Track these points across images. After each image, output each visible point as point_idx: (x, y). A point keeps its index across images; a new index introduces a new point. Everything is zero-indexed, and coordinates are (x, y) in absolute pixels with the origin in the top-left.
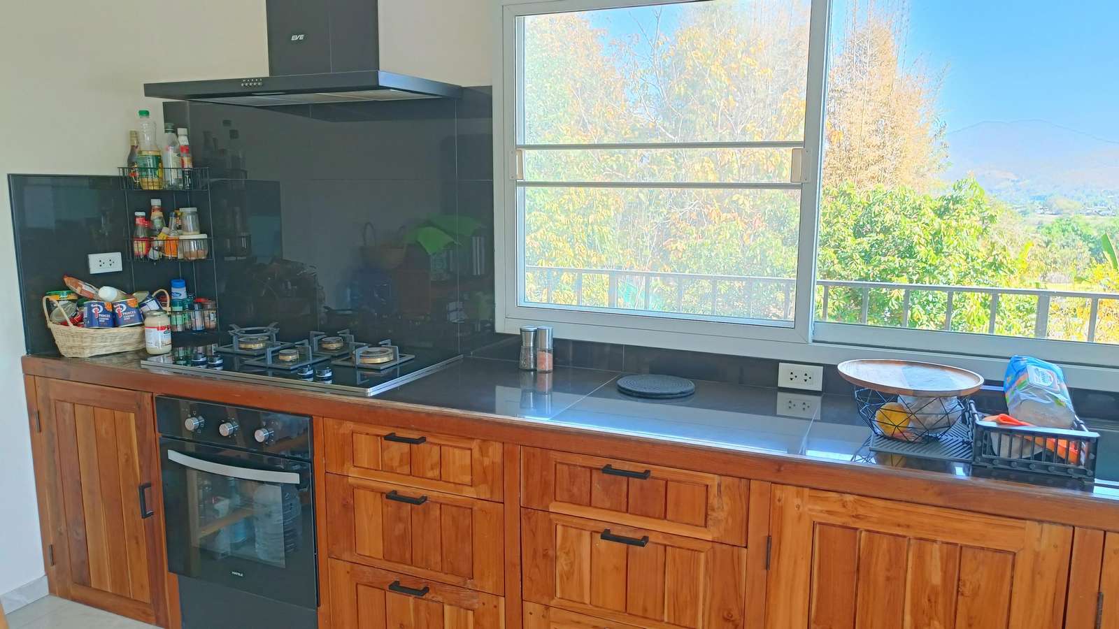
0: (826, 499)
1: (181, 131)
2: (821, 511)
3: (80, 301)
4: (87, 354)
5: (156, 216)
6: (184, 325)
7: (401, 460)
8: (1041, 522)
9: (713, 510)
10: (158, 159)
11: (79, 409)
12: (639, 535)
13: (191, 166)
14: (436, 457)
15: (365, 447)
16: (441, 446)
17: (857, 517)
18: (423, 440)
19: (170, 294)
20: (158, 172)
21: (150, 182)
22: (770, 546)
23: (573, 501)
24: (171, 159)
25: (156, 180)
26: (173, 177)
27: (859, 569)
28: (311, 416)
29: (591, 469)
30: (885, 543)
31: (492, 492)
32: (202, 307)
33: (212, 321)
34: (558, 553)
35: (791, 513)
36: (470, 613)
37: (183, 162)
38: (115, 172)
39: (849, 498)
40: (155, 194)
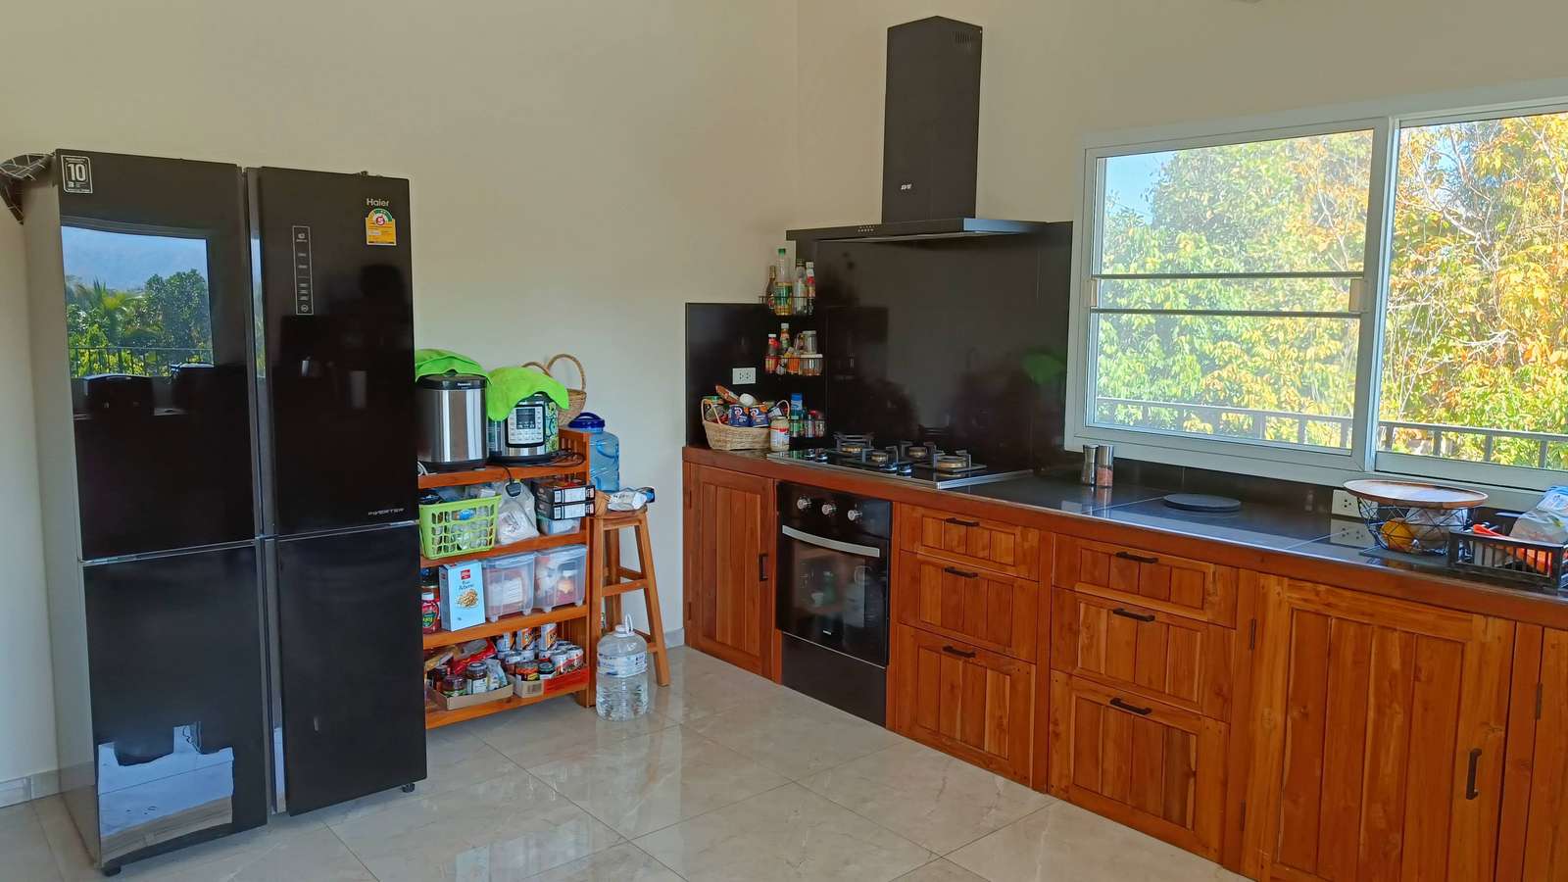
0: (1301, 588)
1: (809, 264)
2: (1298, 599)
3: (726, 404)
4: (729, 447)
5: (784, 337)
6: (798, 432)
7: (959, 542)
8: (1486, 616)
9: (1209, 594)
10: (790, 289)
11: (721, 491)
12: (1146, 614)
13: (814, 295)
14: (986, 540)
15: (931, 528)
16: (991, 530)
17: (1329, 605)
18: (976, 524)
19: (790, 405)
20: (789, 301)
21: (782, 309)
22: (1255, 629)
23: (1094, 583)
24: (799, 288)
25: (786, 307)
26: (799, 305)
27: (1331, 652)
28: (891, 502)
29: (1110, 555)
30: (1352, 630)
31: (1029, 572)
32: (814, 418)
33: (821, 430)
34: (1081, 628)
35: (1273, 597)
36: (1008, 677)
37: (808, 291)
38: (756, 300)
39: (1322, 588)
40: (784, 319)
